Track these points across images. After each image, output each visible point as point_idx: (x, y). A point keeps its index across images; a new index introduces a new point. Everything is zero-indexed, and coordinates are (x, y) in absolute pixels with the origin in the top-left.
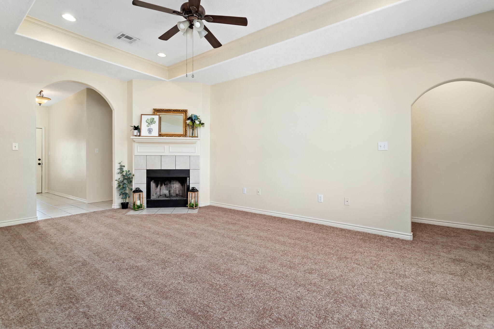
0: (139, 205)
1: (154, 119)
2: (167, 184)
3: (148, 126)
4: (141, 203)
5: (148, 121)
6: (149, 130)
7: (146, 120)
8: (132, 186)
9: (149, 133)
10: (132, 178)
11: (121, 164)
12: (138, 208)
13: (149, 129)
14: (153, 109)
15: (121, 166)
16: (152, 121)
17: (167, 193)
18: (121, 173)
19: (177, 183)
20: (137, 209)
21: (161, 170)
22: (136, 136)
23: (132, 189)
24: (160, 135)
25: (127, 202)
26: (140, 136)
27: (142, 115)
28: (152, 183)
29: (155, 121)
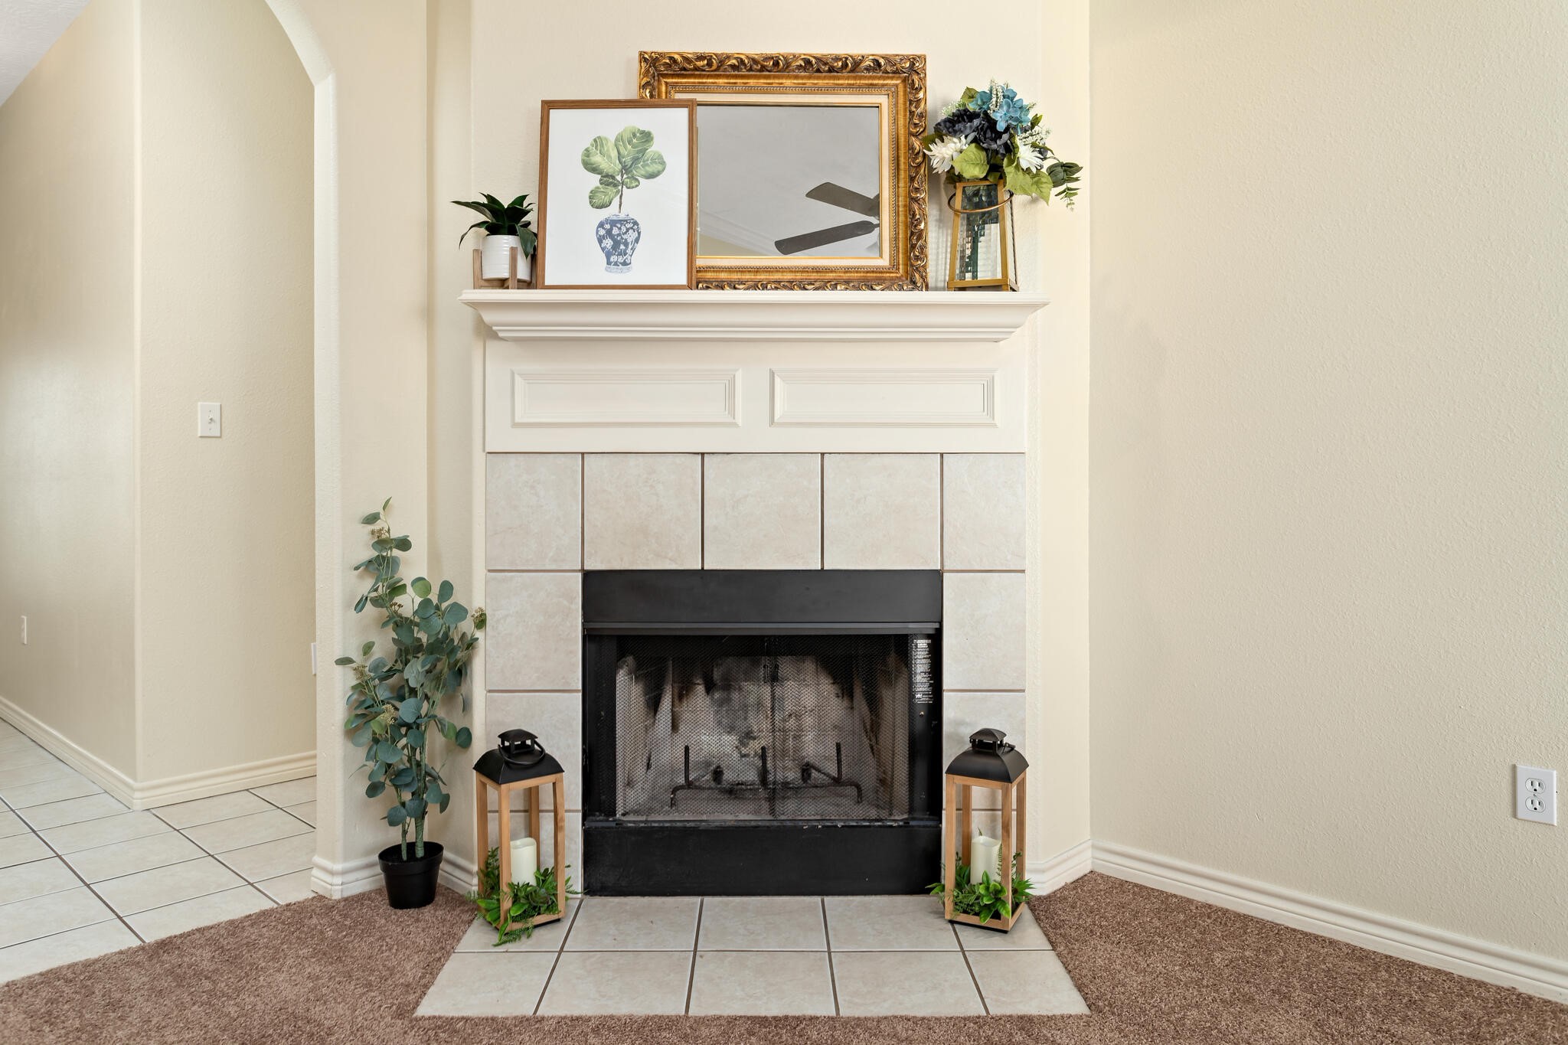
0: (533, 882)
1: (647, 137)
2: (727, 686)
3: (602, 198)
4: (549, 863)
5: (597, 159)
6: (609, 232)
7: (587, 153)
8: (467, 706)
9: (608, 255)
10: (470, 644)
11: (376, 526)
12: (524, 916)
13: (613, 223)
14: (642, 58)
15: (382, 543)
16: (636, 160)
17: (728, 750)
18: (377, 602)
19: (810, 678)
20: (517, 926)
21: (702, 573)
22: (502, 283)
23: (463, 738)
24: (698, 279)
25: (426, 839)
26: (533, 282)
27: (548, 106)
28: (622, 678)
29: (660, 157)
